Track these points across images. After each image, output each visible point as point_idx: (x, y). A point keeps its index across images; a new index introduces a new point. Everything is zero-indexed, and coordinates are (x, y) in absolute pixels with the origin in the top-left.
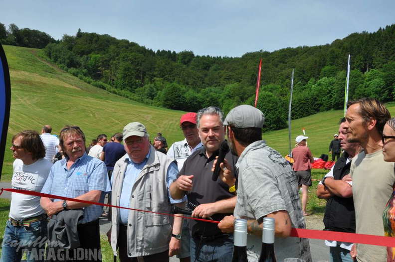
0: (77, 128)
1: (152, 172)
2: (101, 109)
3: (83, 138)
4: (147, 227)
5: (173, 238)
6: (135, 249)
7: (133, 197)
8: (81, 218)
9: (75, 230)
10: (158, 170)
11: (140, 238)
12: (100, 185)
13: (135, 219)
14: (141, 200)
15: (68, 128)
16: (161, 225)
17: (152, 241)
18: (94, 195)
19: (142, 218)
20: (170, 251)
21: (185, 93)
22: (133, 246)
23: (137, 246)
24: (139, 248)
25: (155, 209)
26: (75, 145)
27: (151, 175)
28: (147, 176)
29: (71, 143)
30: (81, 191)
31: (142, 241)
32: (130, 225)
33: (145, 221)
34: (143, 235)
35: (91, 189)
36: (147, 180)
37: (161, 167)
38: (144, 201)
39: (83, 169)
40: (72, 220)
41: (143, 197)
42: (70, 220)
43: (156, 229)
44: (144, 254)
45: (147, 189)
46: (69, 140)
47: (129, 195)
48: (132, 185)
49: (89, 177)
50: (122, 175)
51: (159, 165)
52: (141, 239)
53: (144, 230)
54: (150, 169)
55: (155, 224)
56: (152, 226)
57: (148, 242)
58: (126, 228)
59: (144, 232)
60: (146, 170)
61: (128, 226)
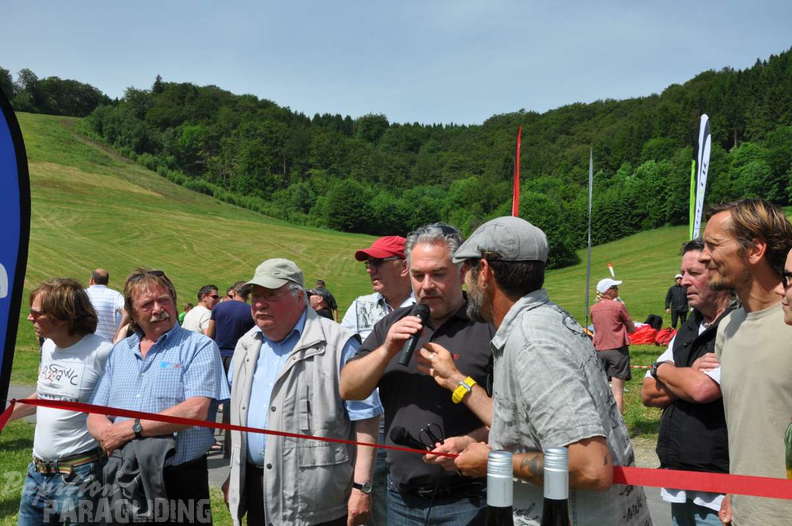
0: (160, 274)
1: (311, 358)
2: (204, 235)
3: (173, 293)
4: (303, 469)
5: (355, 490)
6: (281, 514)
7: (274, 409)
8: (172, 453)
9: (158, 478)
10: (323, 354)
11: (290, 493)
12: (206, 386)
13: (280, 454)
14: (291, 415)
15: (140, 275)
16: (331, 466)
17: (313, 498)
18: (197, 408)
19: (294, 451)
20: (350, 518)
21: (370, 198)
22: (276, 509)
23: (284, 508)
24: (289, 513)
25: (318, 432)
26: (156, 307)
27: (308, 364)
28: (300, 366)
29: (149, 305)
30: (169, 399)
31: (295, 498)
32: (269, 467)
33: (299, 457)
34: (296, 486)
35: (189, 395)
36: (301, 374)
37: (329, 349)
38: (295, 416)
39: (172, 355)
40: (153, 459)
41: (293, 409)
42: (149, 460)
43: (321, 473)
44: (300, 523)
45: (301, 393)
46: (144, 299)
47: (266, 406)
48: (272, 385)
49: (185, 370)
50: (250, 366)
51: (323, 343)
52: (292, 494)
53: (296, 475)
54: (307, 352)
55: (318, 463)
56: (313, 467)
57: (305, 500)
58: (261, 472)
59: (298, 479)
60: (298, 354)
61: (265, 467)
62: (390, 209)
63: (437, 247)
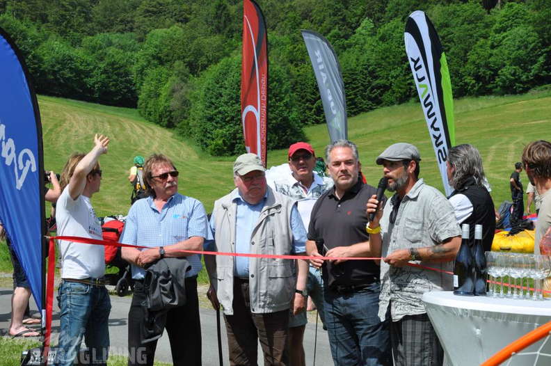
1: (273, 215)
4: (270, 278)
5: (297, 294)
6: (258, 304)
7: (253, 243)
8: (189, 268)
9: (182, 283)
10: (280, 212)
11: (263, 291)
13: (258, 268)
14: (264, 246)
17: (275, 296)
19: (266, 267)
20: (295, 310)
22: (256, 301)
23: (260, 301)
24: (262, 304)
27: (271, 217)
28: (267, 218)
31: (265, 295)
32: (252, 276)
33: (269, 271)
34: (267, 288)
36: (268, 223)
37: (283, 209)
38: (266, 248)
40: (179, 271)
41: (265, 243)
42: (177, 271)
43: (280, 281)
44: (267, 311)
45: (269, 234)
47: (248, 241)
49: (189, 220)
51: (280, 206)
52: (265, 291)
53: (267, 282)
54: (271, 210)
55: (279, 276)
56: (276, 278)
57: (271, 296)
59: (268, 284)
60: (266, 212)
61: (250, 277)
62: (65, 61)
63: (347, 148)
